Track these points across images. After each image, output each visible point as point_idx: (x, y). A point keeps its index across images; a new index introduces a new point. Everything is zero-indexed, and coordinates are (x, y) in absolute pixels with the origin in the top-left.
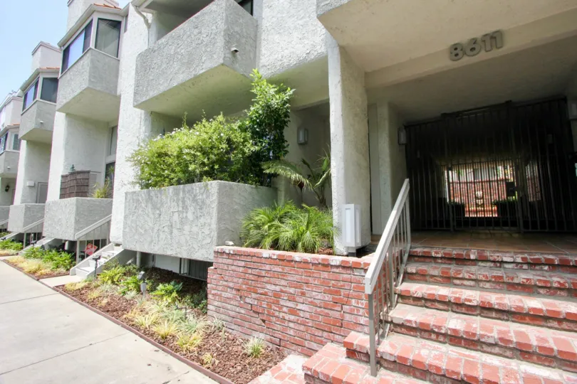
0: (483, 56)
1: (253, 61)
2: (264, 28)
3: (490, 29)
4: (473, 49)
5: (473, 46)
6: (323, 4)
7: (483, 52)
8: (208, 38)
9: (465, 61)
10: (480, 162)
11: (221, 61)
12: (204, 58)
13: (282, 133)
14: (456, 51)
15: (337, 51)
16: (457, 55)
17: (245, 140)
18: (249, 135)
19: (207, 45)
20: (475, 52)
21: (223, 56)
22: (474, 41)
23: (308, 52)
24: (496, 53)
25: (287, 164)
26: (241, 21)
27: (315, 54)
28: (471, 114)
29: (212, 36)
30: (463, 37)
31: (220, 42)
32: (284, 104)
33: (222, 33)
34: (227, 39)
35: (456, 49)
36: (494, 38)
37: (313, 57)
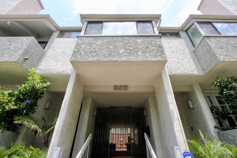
0: (122, 91)
1: (36, 66)
2: (47, 55)
3: (125, 84)
4: (120, 88)
5: (120, 87)
6: (73, 58)
7: (123, 90)
8: (14, 48)
9: (118, 91)
10: (118, 127)
11: (16, 60)
12: (5, 55)
13: (36, 102)
14: (116, 87)
15: (75, 75)
16: (115, 89)
17: (10, 101)
18: (14, 99)
19: (11, 50)
20: (120, 89)
21: (18, 58)
22: (121, 86)
23: (63, 71)
24: (126, 91)
25: (32, 119)
26: (37, 49)
27: (66, 72)
28: (120, 108)
29: (17, 48)
30: (118, 84)
31: (20, 52)
32: (43, 88)
33: (23, 50)
34: (25, 53)
35: (115, 87)
36: (126, 87)
37: (64, 73)
